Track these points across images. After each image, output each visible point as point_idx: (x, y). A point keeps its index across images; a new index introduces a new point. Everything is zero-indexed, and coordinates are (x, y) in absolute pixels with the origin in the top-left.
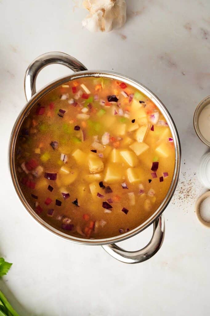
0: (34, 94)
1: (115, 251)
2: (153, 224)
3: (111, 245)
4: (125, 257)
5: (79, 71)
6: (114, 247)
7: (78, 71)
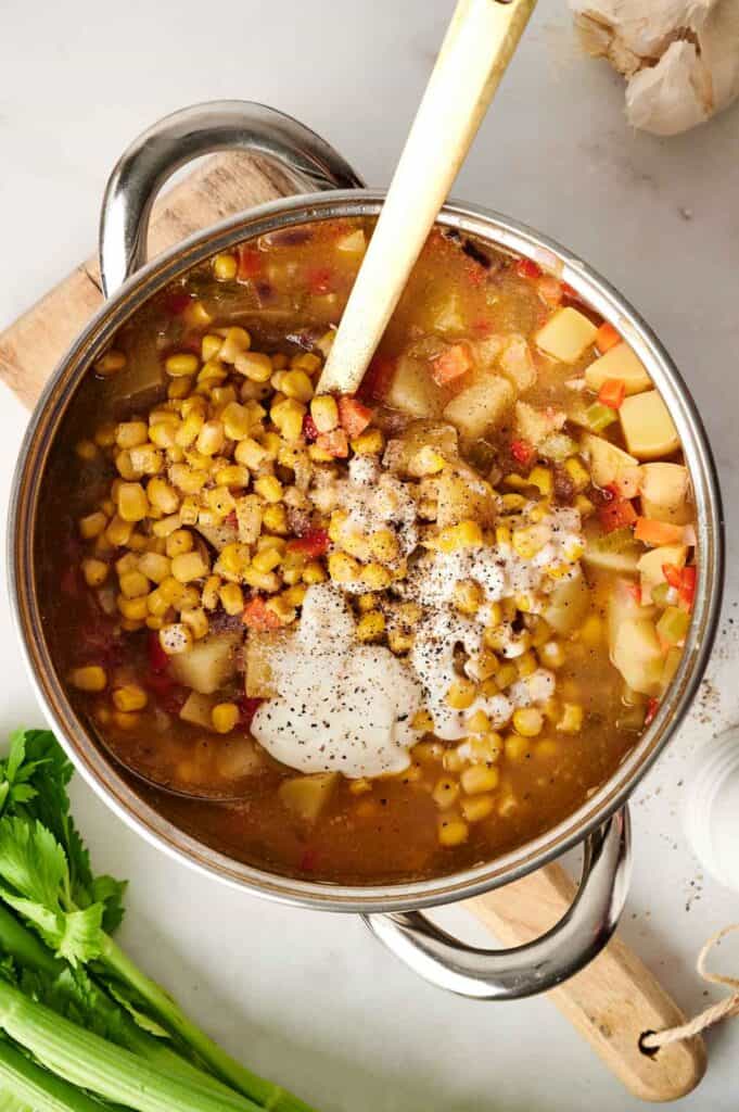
0: (135, 270)
1: (418, 945)
2: (582, 844)
3: (405, 914)
4: (455, 971)
5: (332, 189)
6: (417, 924)
7: (324, 188)
